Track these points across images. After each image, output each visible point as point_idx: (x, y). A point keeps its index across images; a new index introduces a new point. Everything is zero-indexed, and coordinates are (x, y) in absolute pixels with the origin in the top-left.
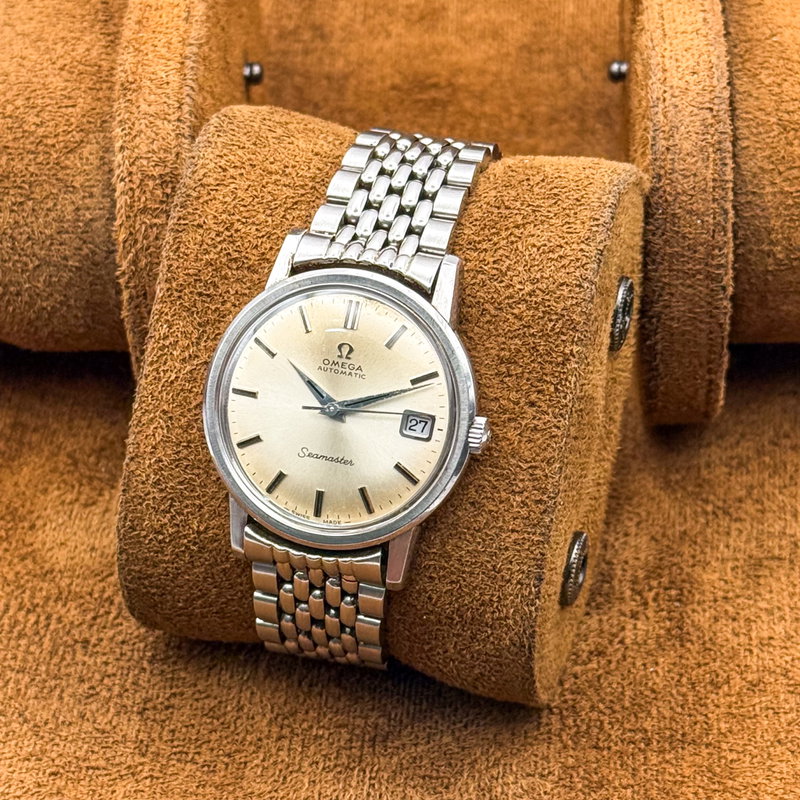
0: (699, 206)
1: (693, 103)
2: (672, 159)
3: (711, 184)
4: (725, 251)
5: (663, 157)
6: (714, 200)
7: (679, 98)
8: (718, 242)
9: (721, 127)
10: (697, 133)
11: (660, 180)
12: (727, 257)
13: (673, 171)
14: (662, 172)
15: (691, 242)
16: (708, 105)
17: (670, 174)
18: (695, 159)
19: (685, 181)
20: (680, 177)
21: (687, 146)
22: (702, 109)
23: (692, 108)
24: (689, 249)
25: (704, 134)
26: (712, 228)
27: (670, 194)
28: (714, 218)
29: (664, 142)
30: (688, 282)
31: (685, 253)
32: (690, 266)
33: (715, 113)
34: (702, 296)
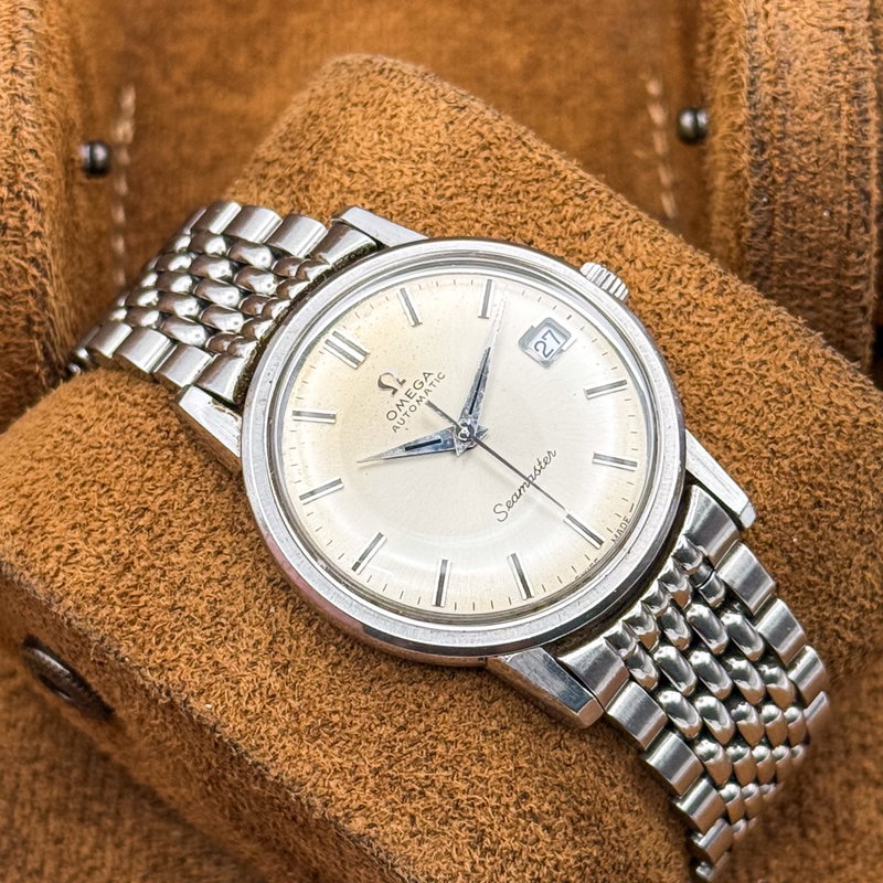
0: (828, 190)
1: (814, 20)
2: (783, 116)
3: (845, 153)
4: (867, 256)
5: (767, 113)
6: (849, 178)
7: (790, 13)
8: (855, 244)
9: (857, 60)
10: (821, 72)
11: (763, 151)
12: (869, 263)
13: (785, 135)
14: (766, 137)
15: (813, 244)
16: (836, 23)
17: (780, 140)
18: (820, 114)
19: (804, 150)
20: (795, 144)
21: (806, 93)
22: (828, 30)
23: (811, 29)
24: (810, 256)
25: (831, 74)
26: (846, 221)
27: (780, 172)
28: (850, 207)
29: (768, 88)
30: (808, 302)
31: (805, 261)
32: (812, 279)
33: (847, 35)
34: (829, 321)
